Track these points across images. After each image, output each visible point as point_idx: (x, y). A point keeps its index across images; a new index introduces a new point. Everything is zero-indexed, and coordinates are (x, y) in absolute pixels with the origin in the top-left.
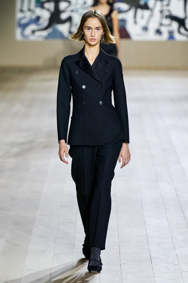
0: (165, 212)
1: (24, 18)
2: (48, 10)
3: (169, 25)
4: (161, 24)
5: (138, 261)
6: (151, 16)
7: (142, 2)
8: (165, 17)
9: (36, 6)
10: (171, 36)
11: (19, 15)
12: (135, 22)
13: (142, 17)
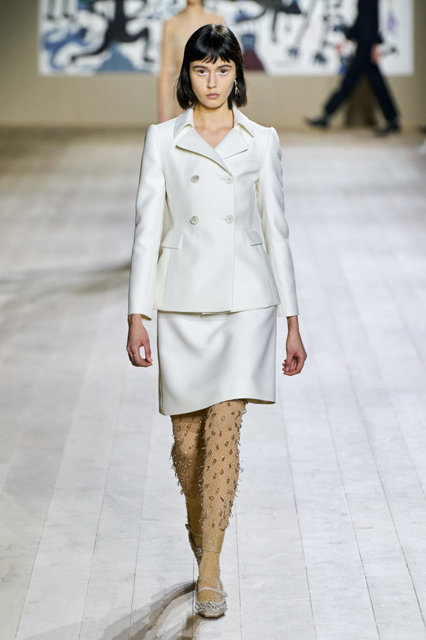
4: (325, 44)
6: (306, 26)
8: (332, 29)
9: (79, 9)
11: (45, 26)
12: (275, 40)
13: (288, 29)
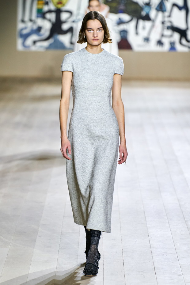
0: (169, 223)
1: (26, 28)
2: (50, 20)
3: (171, 36)
5: (142, 271)
7: (144, 13)
8: (166, 28)
9: (38, 17)
10: (172, 47)
11: (20, 26)
12: (137, 33)
